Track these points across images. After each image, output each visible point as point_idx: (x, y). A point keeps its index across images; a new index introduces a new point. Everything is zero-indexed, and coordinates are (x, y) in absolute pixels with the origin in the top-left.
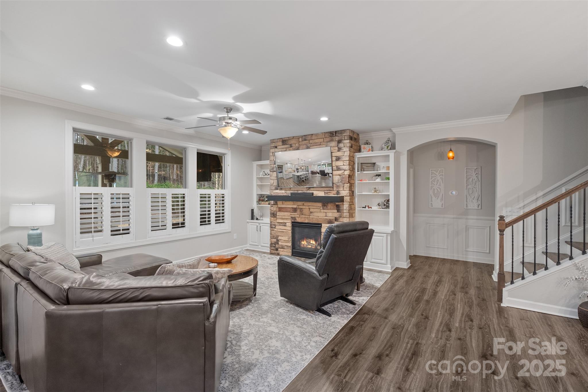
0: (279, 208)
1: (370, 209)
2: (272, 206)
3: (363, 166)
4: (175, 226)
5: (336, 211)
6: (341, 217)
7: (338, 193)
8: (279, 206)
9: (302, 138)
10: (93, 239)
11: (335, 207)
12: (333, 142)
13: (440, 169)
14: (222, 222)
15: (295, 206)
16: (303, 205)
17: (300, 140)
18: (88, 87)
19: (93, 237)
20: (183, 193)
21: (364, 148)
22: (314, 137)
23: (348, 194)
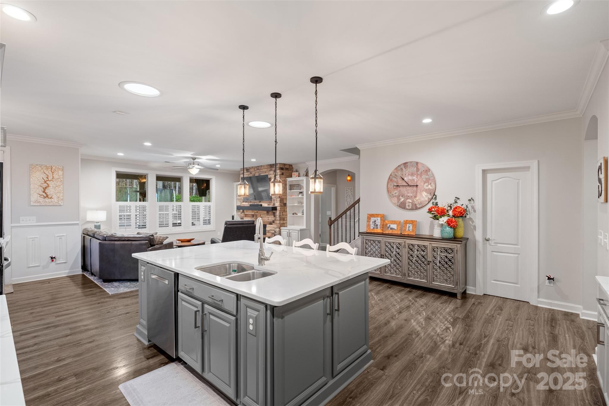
0: (245, 214)
1: (296, 215)
2: (241, 214)
3: (292, 187)
4: (175, 225)
5: (273, 216)
6: (275, 220)
7: (274, 204)
8: (245, 213)
9: (256, 168)
10: (126, 230)
11: (273, 213)
12: (272, 171)
13: (351, 188)
14: (208, 224)
15: (253, 213)
16: (257, 212)
17: (256, 169)
18: (121, 154)
19: (126, 229)
20: (180, 205)
21: (294, 175)
22: (262, 168)
23: (279, 205)
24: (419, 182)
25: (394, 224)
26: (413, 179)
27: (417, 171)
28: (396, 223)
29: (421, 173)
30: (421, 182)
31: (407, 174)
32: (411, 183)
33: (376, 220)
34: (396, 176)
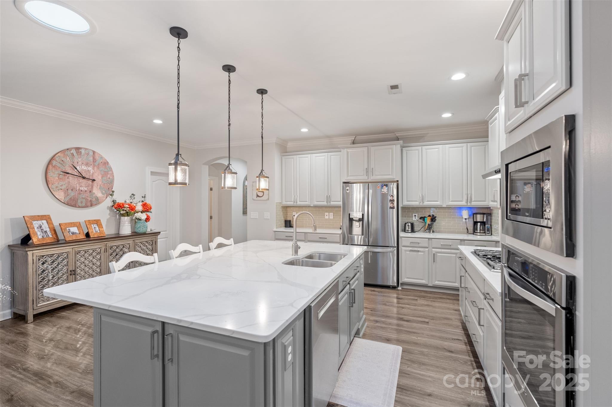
24: (96, 174)
25: (73, 227)
26: (88, 170)
27: (93, 161)
28: (75, 226)
29: (99, 164)
30: (98, 175)
31: (80, 163)
32: (85, 174)
33: (42, 225)
34: (62, 162)
